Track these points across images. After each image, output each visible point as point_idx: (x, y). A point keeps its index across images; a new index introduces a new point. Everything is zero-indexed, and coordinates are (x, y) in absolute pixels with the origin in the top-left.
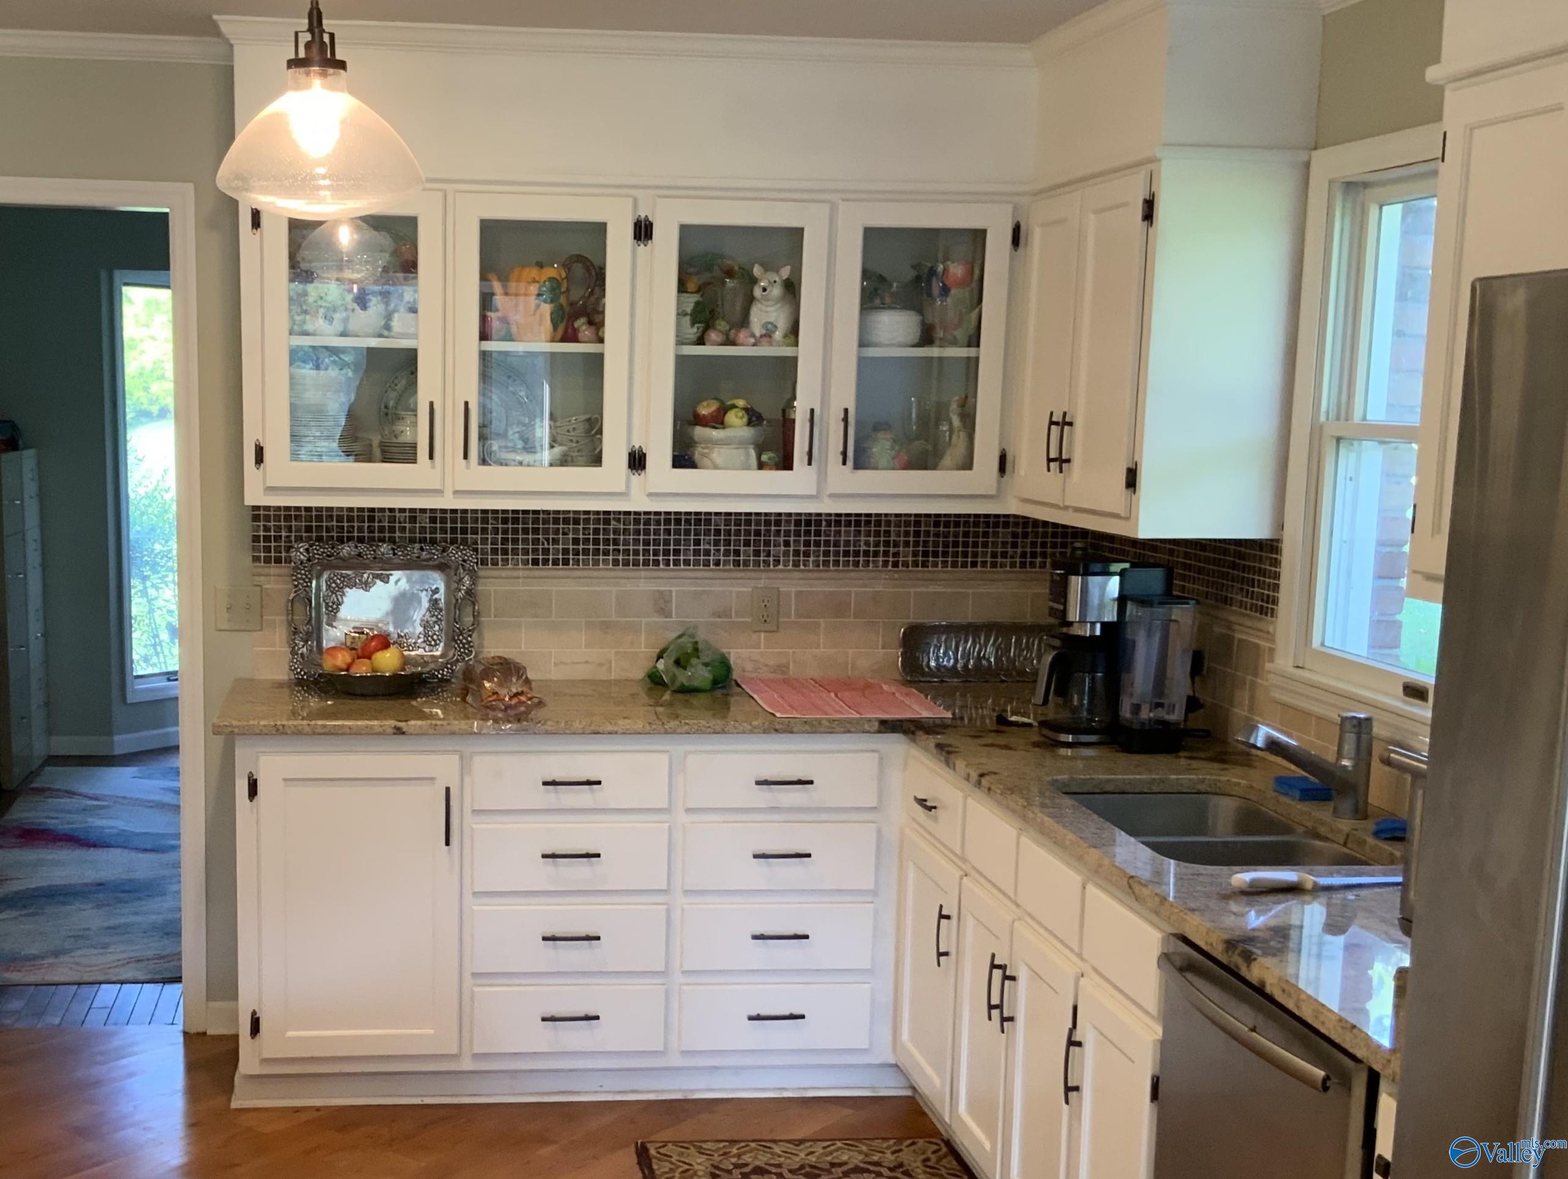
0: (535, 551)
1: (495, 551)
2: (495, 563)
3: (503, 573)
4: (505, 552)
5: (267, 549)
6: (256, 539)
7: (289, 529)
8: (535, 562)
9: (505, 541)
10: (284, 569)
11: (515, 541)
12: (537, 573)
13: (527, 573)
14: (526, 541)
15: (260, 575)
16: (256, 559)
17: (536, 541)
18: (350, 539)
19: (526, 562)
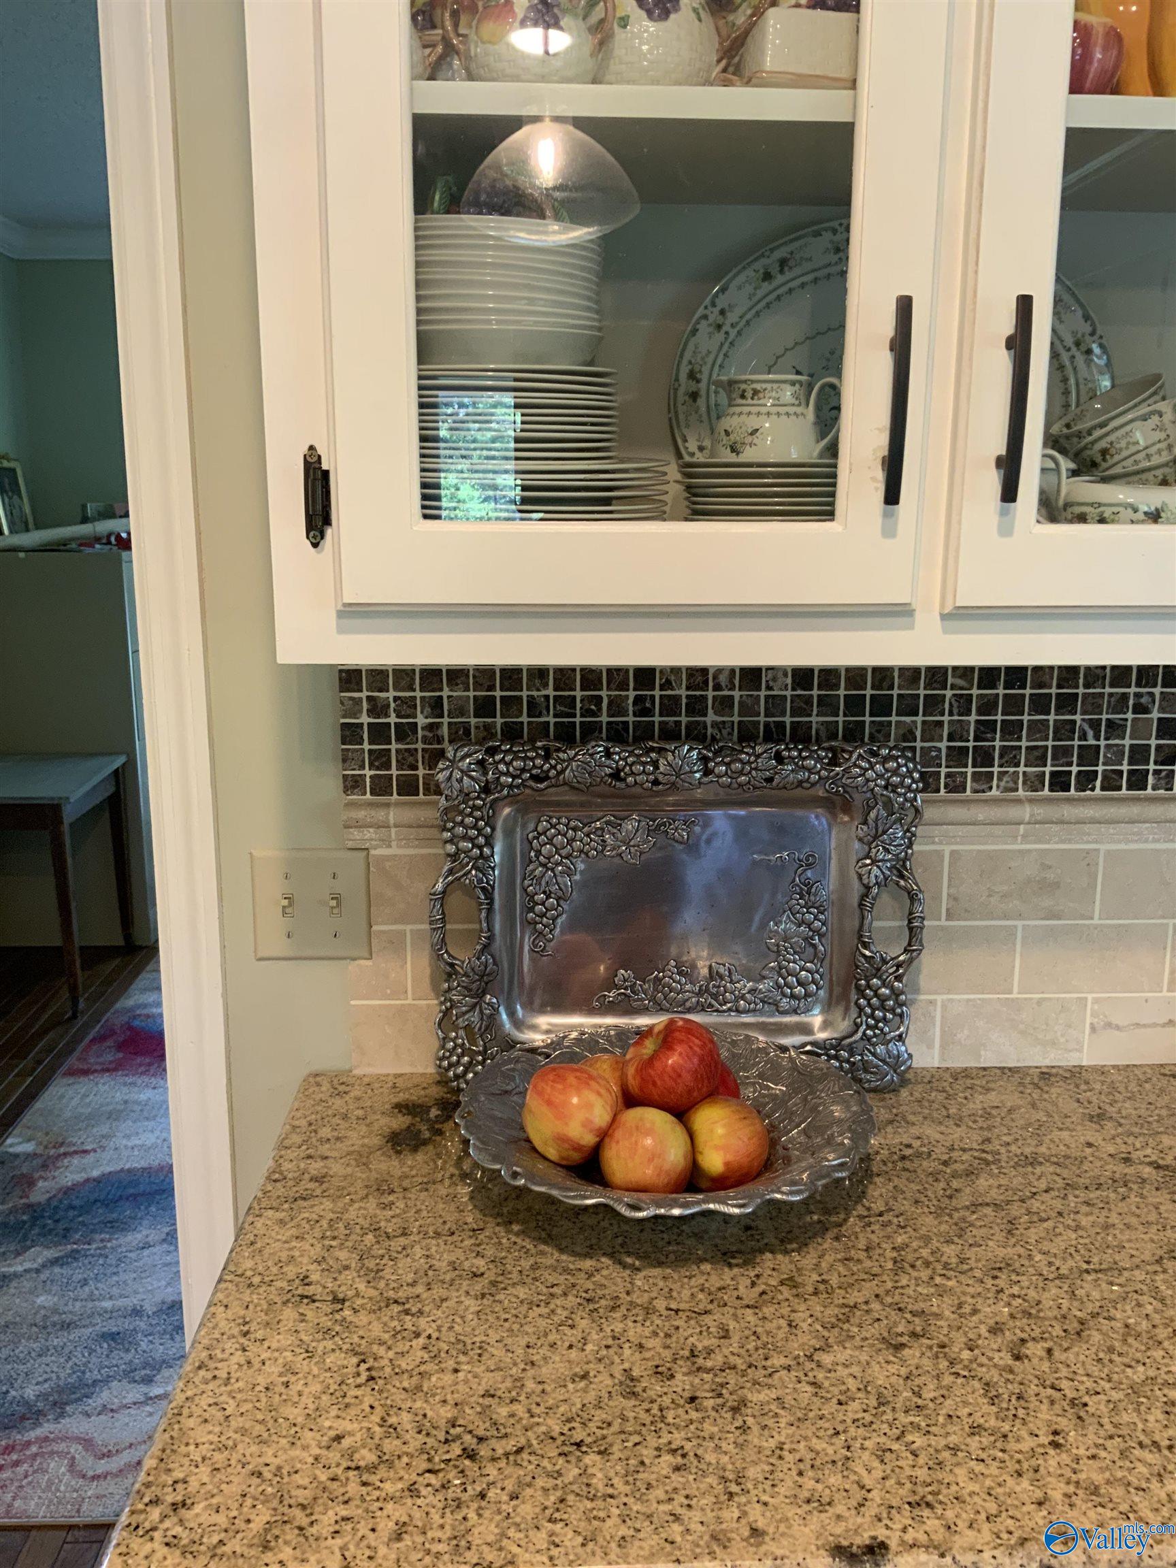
0: (1062, 754)
1: (957, 756)
2: (956, 786)
3: (981, 813)
4: (984, 758)
5: (379, 759)
6: (350, 733)
7: (436, 706)
8: (1060, 782)
9: (984, 729)
10: (424, 810)
11: (1012, 730)
12: (1068, 811)
13: (1040, 811)
14: (1038, 729)
15: (360, 825)
16: (353, 784)
17: (1065, 730)
18: (590, 731)
19: (1035, 783)
